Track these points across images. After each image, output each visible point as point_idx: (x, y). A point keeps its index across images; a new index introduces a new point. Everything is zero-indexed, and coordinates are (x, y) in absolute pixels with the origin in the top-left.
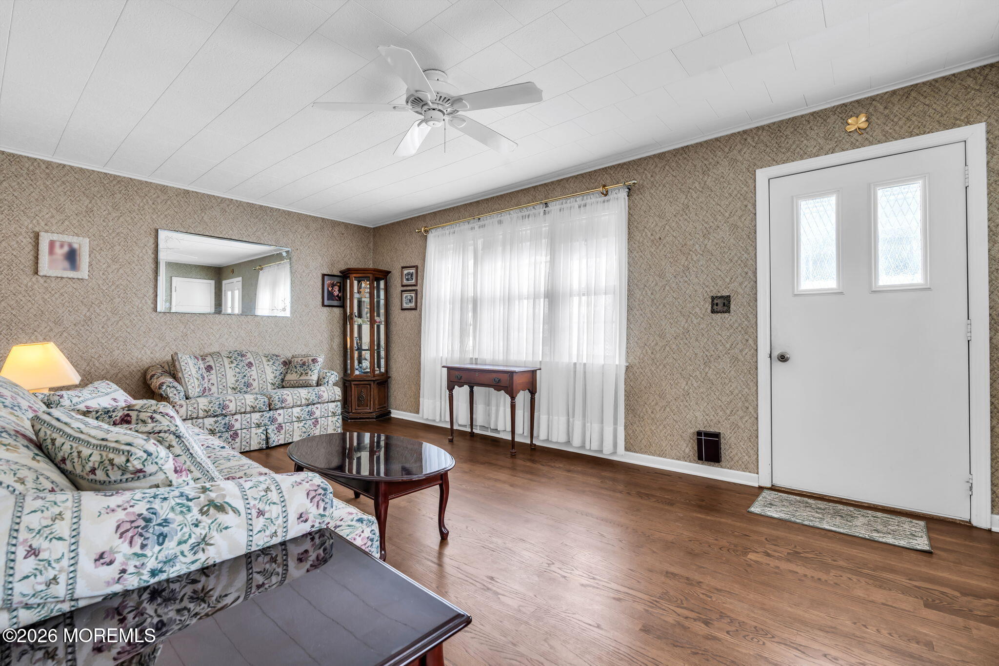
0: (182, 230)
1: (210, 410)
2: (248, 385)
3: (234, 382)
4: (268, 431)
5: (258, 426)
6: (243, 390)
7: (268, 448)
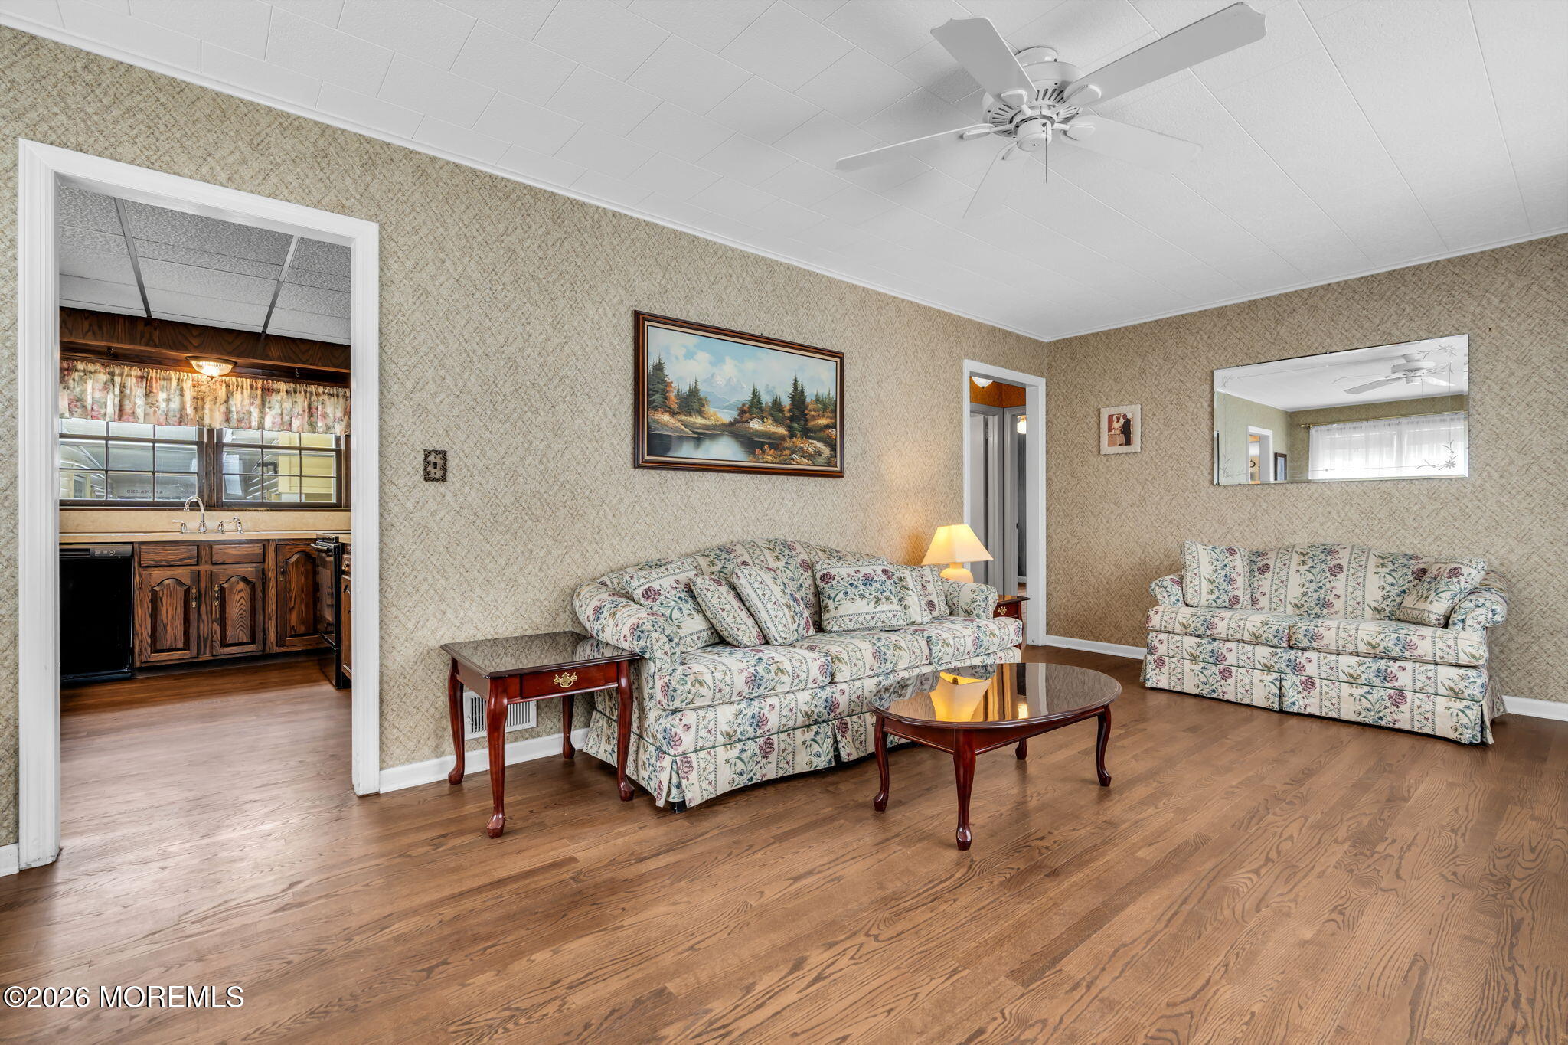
0: (1248, 361)
1: (1190, 625)
2: (1325, 604)
3: (1299, 596)
4: (1284, 683)
5: (1268, 669)
6: (1314, 612)
7: (1281, 711)
